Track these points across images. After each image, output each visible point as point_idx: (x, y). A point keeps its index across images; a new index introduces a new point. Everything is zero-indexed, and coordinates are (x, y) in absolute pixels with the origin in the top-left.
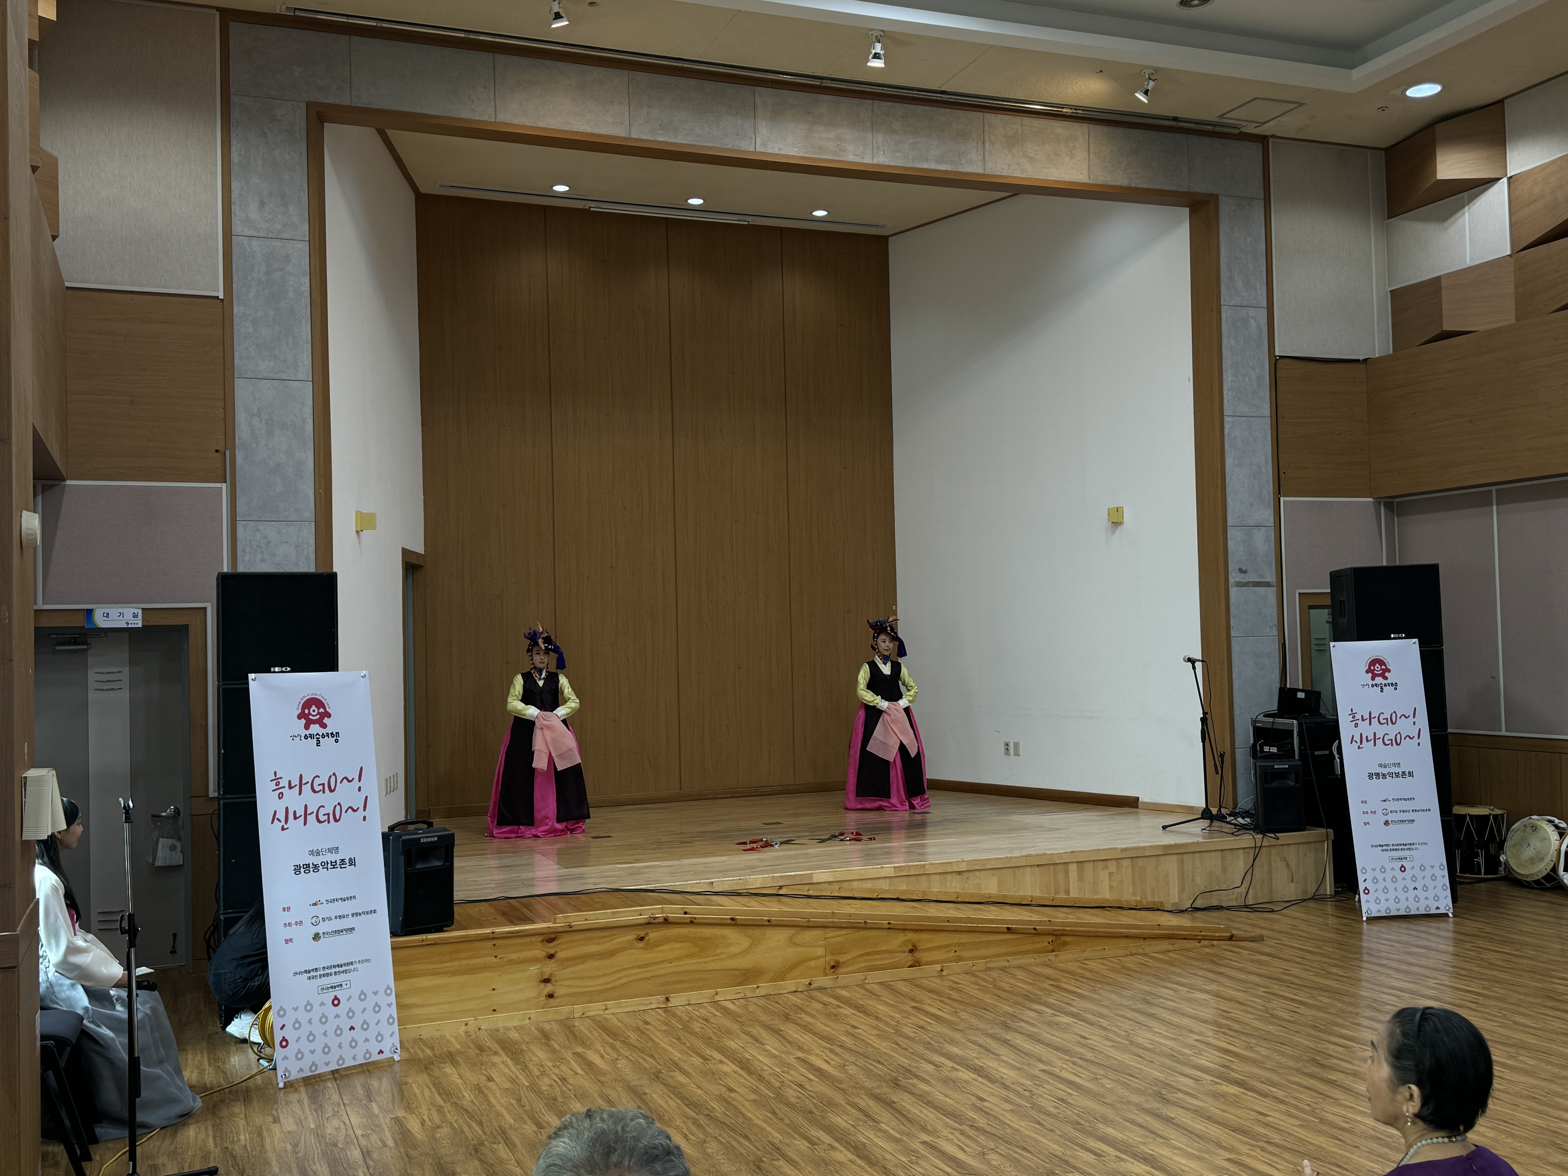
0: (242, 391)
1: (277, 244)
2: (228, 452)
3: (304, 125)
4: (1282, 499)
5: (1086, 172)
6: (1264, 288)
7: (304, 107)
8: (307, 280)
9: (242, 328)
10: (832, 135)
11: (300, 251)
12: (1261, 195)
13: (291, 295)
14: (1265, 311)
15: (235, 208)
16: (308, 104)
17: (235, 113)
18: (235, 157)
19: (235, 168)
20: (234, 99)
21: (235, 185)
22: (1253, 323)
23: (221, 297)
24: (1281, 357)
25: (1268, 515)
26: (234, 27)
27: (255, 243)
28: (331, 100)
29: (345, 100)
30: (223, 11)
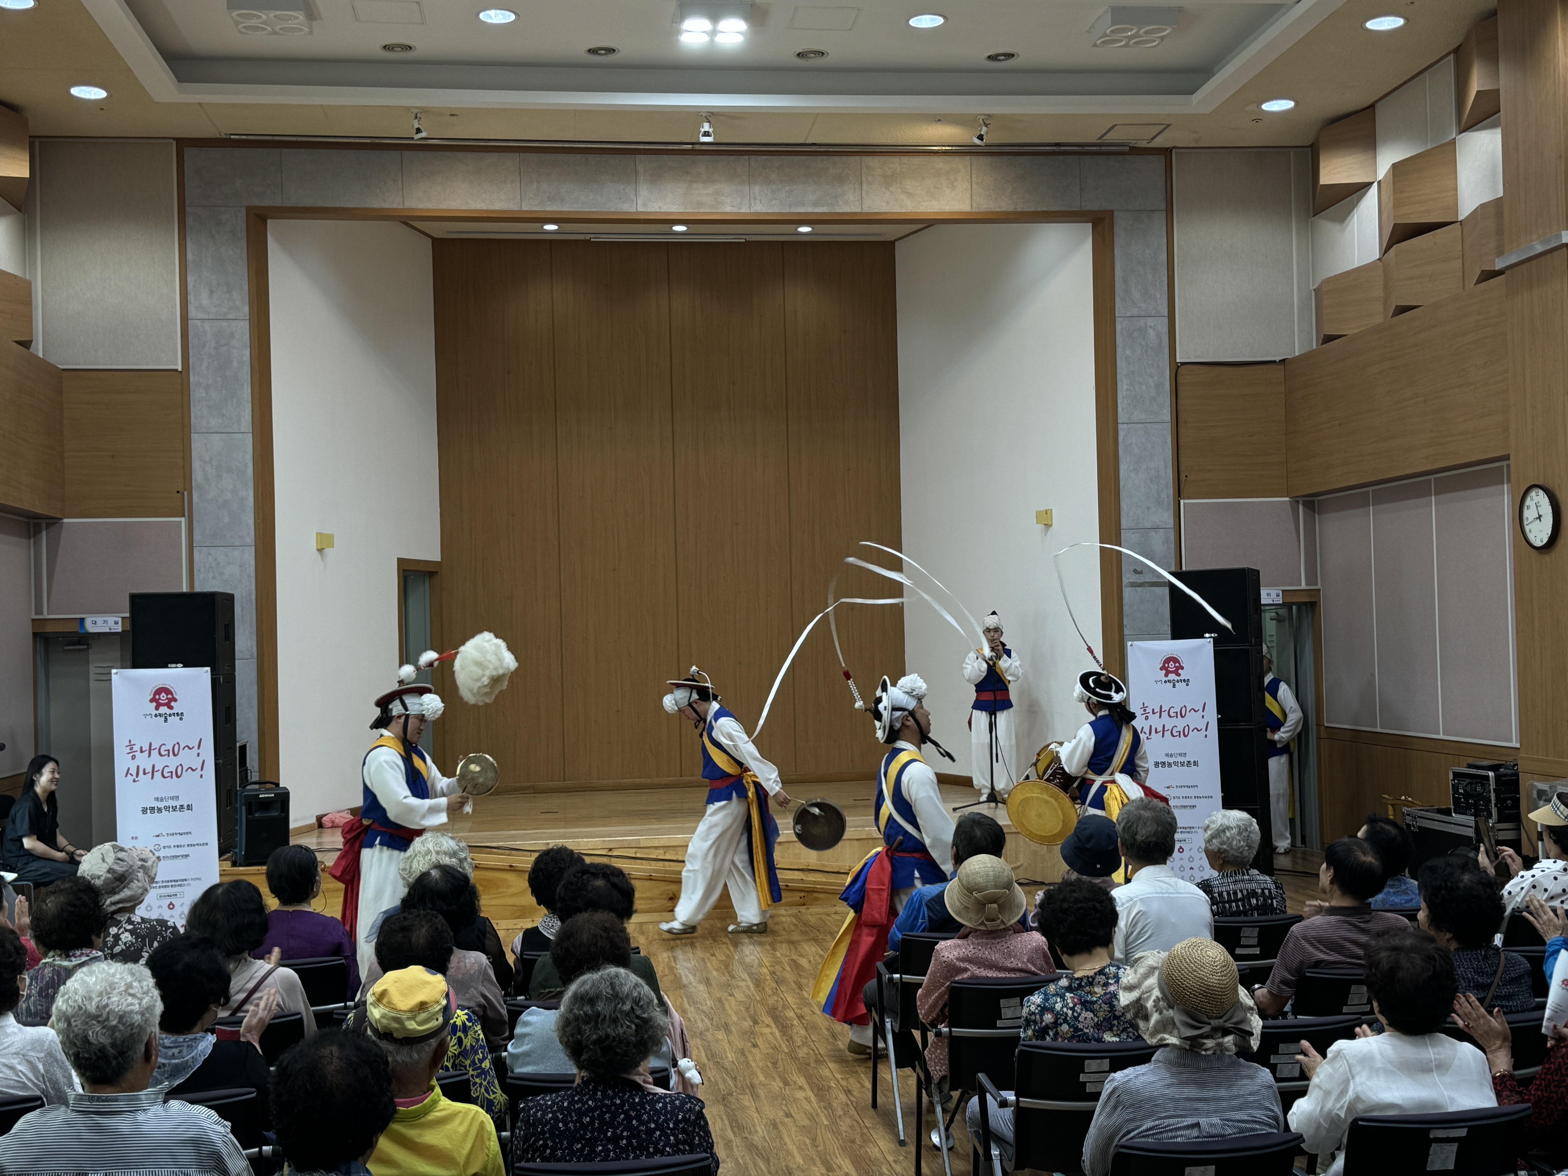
0: (198, 444)
1: (224, 324)
2: (186, 493)
3: (244, 226)
4: (1182, 502)
5: (968, 202)
6: (1165, 297)
7: (244, 210)
8: (248, 352)
9: (197, 394)
10: (710, 190)
11: (241, 330)
12: (1163, 207)
13: (235, 364)
14: (1166, 320)
15: (191, 298)
16: (248, 208)
17: (190, 221)
18: (190, 256)
19: (190, 266)
20: (188, 209)
21: (190, 279)
22: (1152, 333)
23: (180, 369)
24: (1183, 364)
25: (1166, 518)
26: (188, 152)
27: (207, 326)
28: (266, 203)
29: (277, 202)
30: (179, 141)
